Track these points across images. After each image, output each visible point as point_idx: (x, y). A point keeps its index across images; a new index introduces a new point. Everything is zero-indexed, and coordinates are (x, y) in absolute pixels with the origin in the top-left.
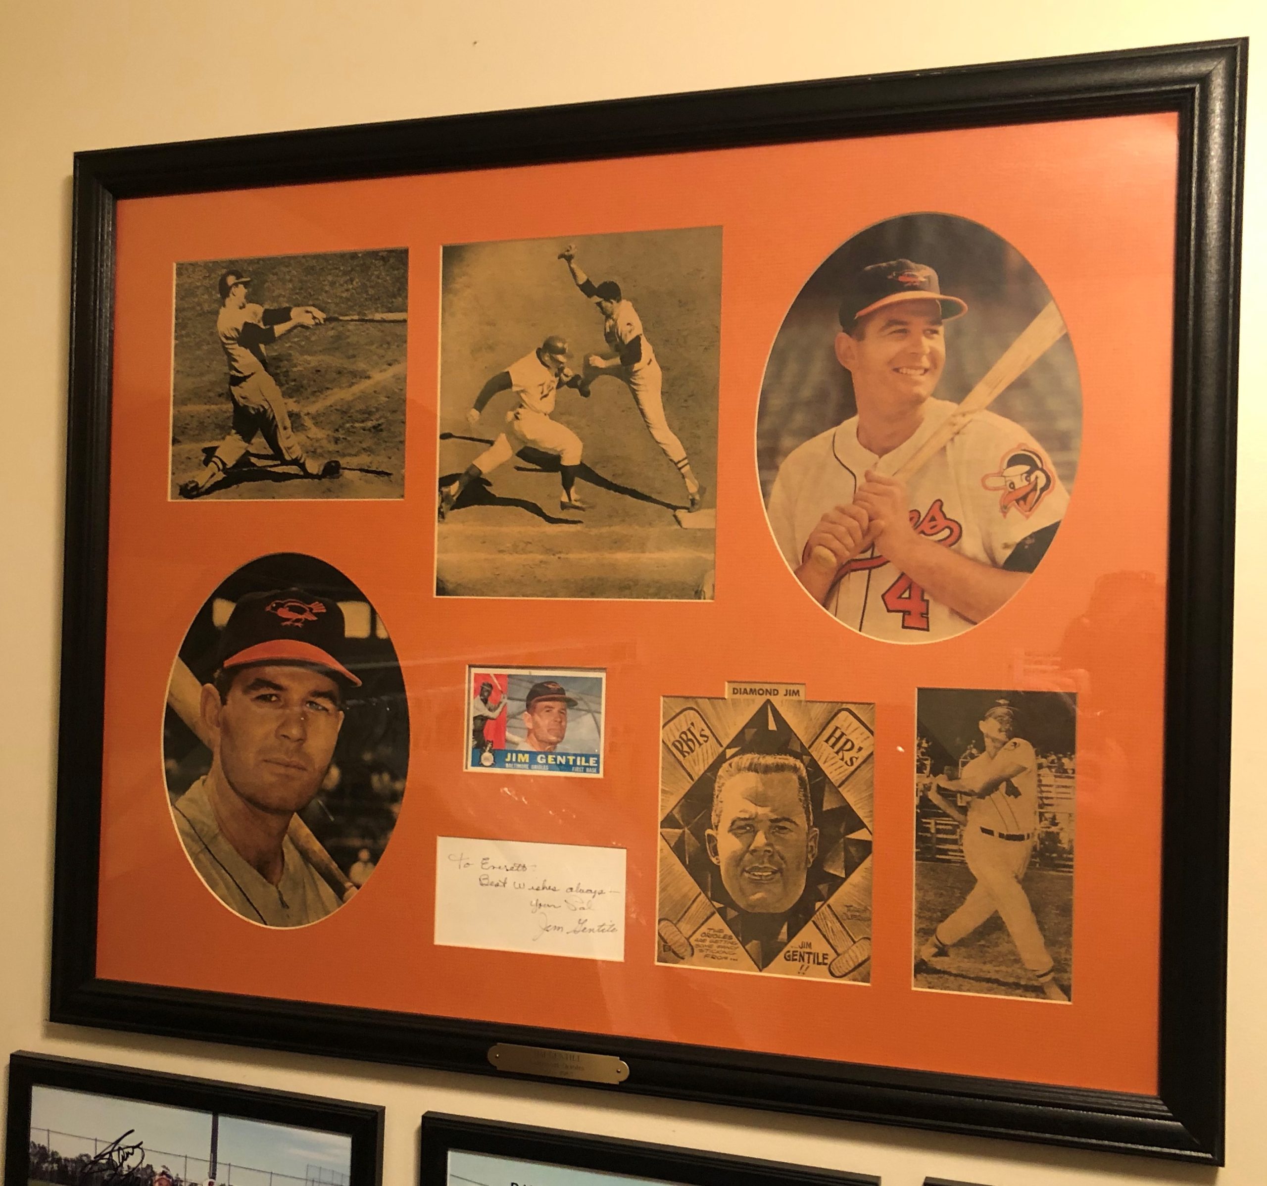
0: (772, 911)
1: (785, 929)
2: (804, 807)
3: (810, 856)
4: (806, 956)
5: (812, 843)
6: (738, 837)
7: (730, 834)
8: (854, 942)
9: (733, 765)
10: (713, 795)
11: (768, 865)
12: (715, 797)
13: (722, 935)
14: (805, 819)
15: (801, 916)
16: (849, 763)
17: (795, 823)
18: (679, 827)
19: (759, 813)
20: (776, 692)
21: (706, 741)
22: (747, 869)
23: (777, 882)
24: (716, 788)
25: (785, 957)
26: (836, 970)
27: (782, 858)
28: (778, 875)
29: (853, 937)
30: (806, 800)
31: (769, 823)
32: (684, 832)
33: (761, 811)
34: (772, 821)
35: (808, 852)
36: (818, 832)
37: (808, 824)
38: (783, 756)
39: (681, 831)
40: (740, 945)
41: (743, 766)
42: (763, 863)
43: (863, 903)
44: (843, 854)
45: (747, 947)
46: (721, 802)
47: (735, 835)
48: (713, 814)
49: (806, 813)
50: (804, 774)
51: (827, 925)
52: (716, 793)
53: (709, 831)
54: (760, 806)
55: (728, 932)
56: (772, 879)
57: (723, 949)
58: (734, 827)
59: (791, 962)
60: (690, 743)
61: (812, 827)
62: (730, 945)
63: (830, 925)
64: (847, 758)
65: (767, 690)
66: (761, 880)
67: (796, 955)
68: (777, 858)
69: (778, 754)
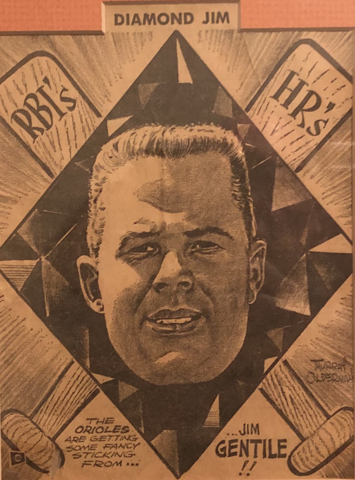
0: (193, 380)
1: (215, 407)
2: (241, 208)
3: (253, 286)
4: (251, 446)
5: (255, 265)
6: (133, 265)
7: (120, 261)
8: (328, 417)
9: (120, 146)
10: (88, 198)
11: (185, 306)
12: (91, 201)
13: (111, 427)
14: (243, 228)
15: (241, 383)
16: (313, 131)
17: (227, 234)
18: (30, 256)
19: (168, 223)
20: (189, 18)
21: (71, 109)
22: (150, 315)
23: (202, 331)
24: (93, 187)
25: (217, 452)
26: (300, 463)
27: (208, 293)
28: (202, 321)
29: (326, 408)
30: (245, 196)
31: (184, 238)
32: (39, 263)
33: (169, 219)
34: (189, 234)
35: (248, 281)
36: (265, 247)
37: (249, 235)
38: (205, 127)
39: (34, 263)
40: (141, 439)
41: (137, 147)
42: (176, 303)
43: (339, 354)
44: (306, 278)
45: (153, 442)
46: (103, 209)
47: (128, 261)
48: (90, 230)
49: (244, 218)
50: (240, 153)
51: (284, 393)
52: (94, 194)
53: (83, 260)
54: (168, 211)
55: (122, 420)
56: (192, 328)
57: (113, 450)
58: (126, 250)
59: (227, 459)
60: (43, 113)
61: (255, 239)
62: (124, 442)
63: (288, 393)
64: (310, 123)
65: (173, 14)
66: (174, 331)
67: (236, 446)
68: (199, 293)
69: (196, 124)
